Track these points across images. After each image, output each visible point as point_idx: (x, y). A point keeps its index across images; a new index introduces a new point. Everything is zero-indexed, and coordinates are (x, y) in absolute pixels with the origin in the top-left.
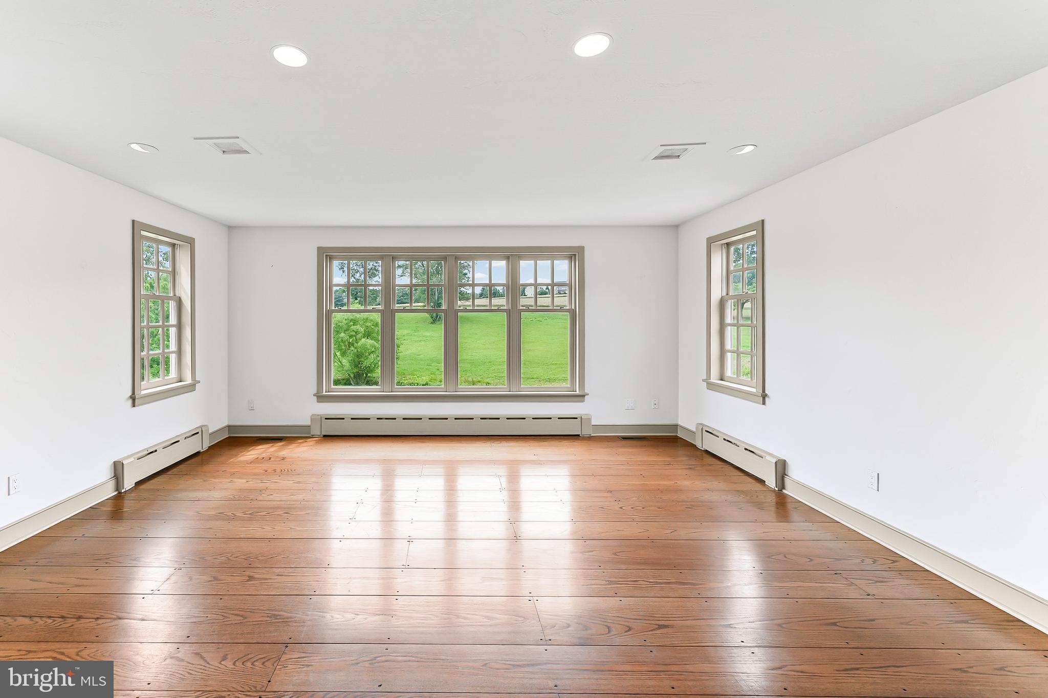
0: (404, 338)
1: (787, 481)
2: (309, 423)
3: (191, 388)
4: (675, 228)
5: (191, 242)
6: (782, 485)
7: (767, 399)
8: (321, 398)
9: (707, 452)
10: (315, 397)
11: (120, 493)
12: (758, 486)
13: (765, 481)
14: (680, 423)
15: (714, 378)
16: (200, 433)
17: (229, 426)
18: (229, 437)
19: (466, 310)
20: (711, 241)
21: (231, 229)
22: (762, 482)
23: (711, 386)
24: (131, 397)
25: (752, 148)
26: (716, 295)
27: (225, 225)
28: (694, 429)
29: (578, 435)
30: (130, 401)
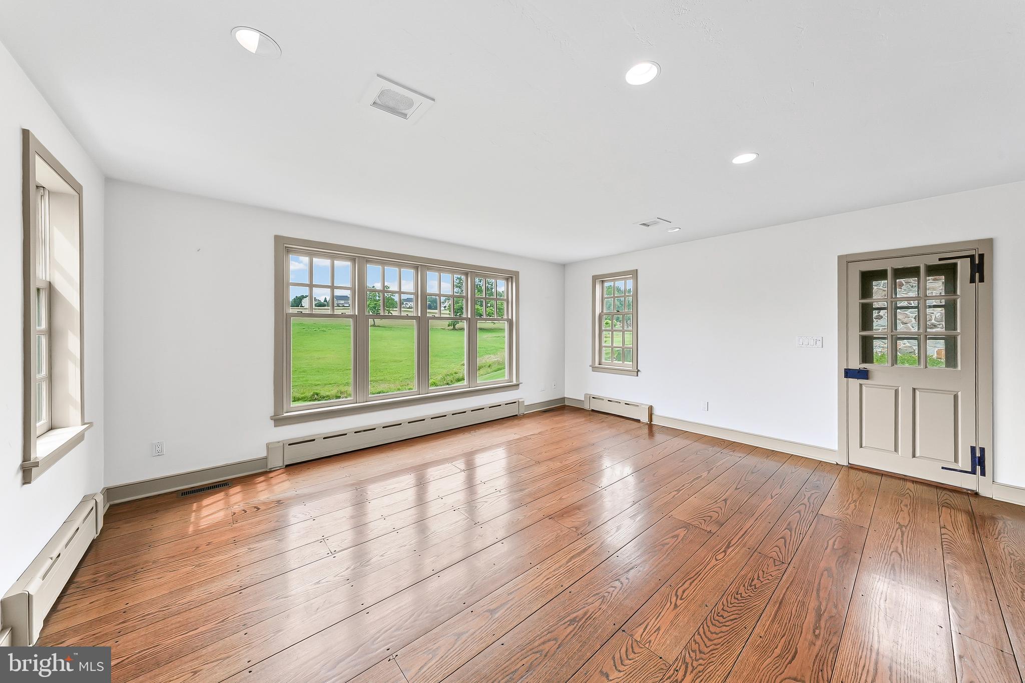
1: (653, 417)
2: (263, 454)
3: (82, 436)
4: (563, 267)
5: (79, 191)
6: (651, 419)
7: (639, 373)
8: (279, 420)
9: (593, 411)
10: (272, 422)
12: (636, 424)
13: (640, 420)
14: (566, 396)
15: (597, 364)
17: (108, 490)
18: (113, 506)
19: (434, 318)
20: (595, 278)
21: (109, 181)
22: (638, 421)
23: (594, 369)
24: (22, 468)
25: (678, 229)
26: (598, 311)
28: (583, 399)
29: (516, 415)
30: (22, 476)
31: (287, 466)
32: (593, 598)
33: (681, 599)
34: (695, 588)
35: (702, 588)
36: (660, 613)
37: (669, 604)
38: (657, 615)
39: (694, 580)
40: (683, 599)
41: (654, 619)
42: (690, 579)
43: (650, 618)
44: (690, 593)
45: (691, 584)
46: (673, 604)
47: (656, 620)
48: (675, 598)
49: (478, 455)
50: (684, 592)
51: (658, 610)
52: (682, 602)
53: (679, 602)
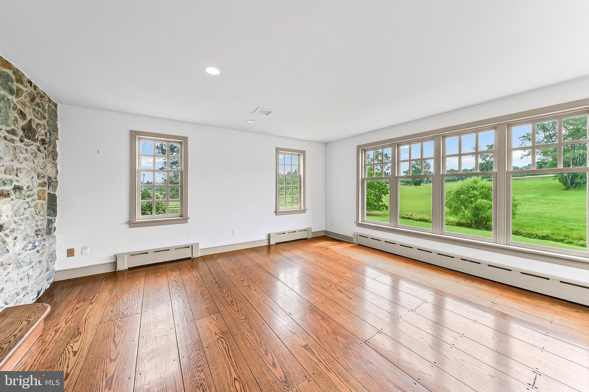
0: (530, 200)
3: (304, 211)
5: (304, 152)
8: (359, 225)
11: (269, 245)
16: (307, 230)
17: (325, 231)
18: (325, 236)
21: (326, 144)
24: (275, 212)
27: (324, 143)
30: (275, 213)
31: (359, 245)
32: (239, 309)
33: (218, 338)
34: (221, 349)
35: (219, 352)
36: (217, 327)
37: (219, 332)
38: (217, 325)
39: (226, 352)
40: (218, 340)
41: (216, 323)
42: (229, 350)
43: (217, 323)
44: (219, 345)
45: (224, 348)
46: (218, 333)
47: (215, 325)
48: (221, 336)
49: (404, 282)
50: (222, 342)
51: (219, 326)
52: (217, 338)
53: (217, 337)
